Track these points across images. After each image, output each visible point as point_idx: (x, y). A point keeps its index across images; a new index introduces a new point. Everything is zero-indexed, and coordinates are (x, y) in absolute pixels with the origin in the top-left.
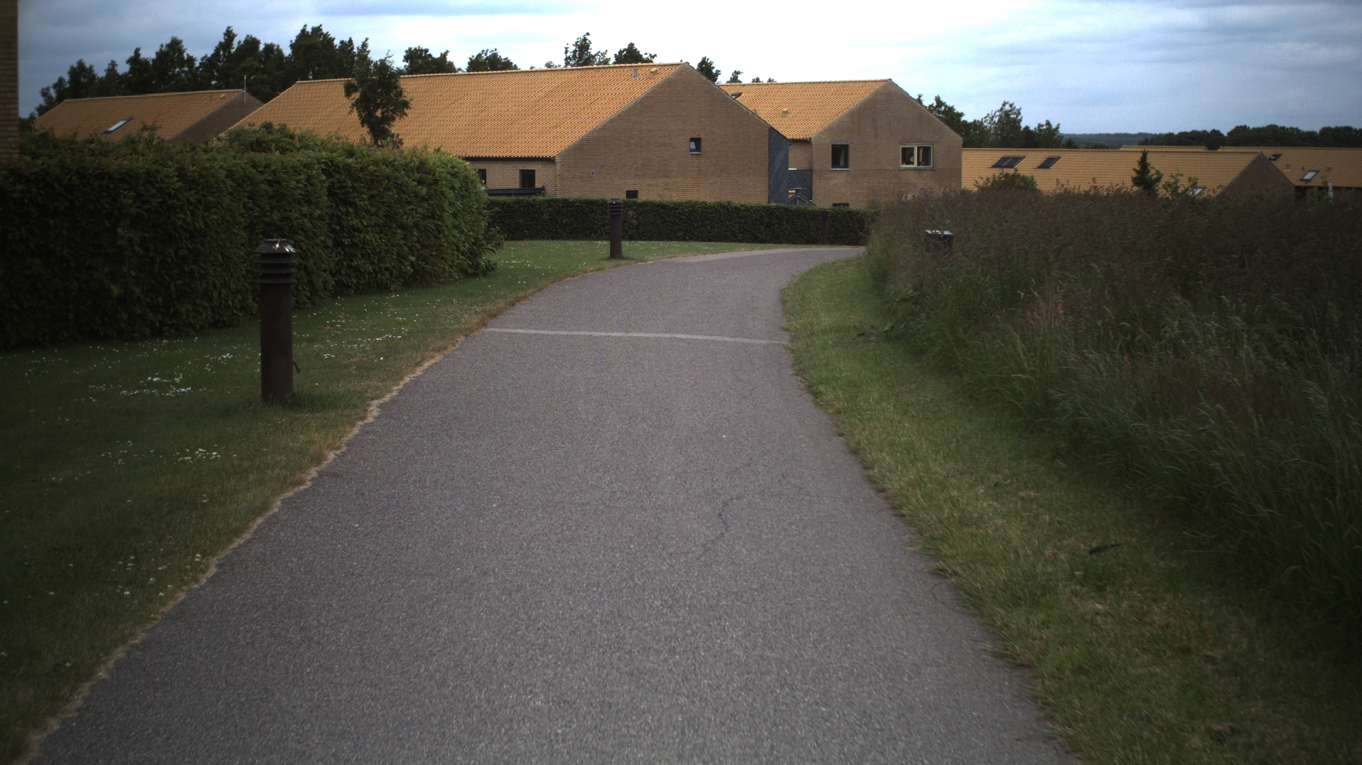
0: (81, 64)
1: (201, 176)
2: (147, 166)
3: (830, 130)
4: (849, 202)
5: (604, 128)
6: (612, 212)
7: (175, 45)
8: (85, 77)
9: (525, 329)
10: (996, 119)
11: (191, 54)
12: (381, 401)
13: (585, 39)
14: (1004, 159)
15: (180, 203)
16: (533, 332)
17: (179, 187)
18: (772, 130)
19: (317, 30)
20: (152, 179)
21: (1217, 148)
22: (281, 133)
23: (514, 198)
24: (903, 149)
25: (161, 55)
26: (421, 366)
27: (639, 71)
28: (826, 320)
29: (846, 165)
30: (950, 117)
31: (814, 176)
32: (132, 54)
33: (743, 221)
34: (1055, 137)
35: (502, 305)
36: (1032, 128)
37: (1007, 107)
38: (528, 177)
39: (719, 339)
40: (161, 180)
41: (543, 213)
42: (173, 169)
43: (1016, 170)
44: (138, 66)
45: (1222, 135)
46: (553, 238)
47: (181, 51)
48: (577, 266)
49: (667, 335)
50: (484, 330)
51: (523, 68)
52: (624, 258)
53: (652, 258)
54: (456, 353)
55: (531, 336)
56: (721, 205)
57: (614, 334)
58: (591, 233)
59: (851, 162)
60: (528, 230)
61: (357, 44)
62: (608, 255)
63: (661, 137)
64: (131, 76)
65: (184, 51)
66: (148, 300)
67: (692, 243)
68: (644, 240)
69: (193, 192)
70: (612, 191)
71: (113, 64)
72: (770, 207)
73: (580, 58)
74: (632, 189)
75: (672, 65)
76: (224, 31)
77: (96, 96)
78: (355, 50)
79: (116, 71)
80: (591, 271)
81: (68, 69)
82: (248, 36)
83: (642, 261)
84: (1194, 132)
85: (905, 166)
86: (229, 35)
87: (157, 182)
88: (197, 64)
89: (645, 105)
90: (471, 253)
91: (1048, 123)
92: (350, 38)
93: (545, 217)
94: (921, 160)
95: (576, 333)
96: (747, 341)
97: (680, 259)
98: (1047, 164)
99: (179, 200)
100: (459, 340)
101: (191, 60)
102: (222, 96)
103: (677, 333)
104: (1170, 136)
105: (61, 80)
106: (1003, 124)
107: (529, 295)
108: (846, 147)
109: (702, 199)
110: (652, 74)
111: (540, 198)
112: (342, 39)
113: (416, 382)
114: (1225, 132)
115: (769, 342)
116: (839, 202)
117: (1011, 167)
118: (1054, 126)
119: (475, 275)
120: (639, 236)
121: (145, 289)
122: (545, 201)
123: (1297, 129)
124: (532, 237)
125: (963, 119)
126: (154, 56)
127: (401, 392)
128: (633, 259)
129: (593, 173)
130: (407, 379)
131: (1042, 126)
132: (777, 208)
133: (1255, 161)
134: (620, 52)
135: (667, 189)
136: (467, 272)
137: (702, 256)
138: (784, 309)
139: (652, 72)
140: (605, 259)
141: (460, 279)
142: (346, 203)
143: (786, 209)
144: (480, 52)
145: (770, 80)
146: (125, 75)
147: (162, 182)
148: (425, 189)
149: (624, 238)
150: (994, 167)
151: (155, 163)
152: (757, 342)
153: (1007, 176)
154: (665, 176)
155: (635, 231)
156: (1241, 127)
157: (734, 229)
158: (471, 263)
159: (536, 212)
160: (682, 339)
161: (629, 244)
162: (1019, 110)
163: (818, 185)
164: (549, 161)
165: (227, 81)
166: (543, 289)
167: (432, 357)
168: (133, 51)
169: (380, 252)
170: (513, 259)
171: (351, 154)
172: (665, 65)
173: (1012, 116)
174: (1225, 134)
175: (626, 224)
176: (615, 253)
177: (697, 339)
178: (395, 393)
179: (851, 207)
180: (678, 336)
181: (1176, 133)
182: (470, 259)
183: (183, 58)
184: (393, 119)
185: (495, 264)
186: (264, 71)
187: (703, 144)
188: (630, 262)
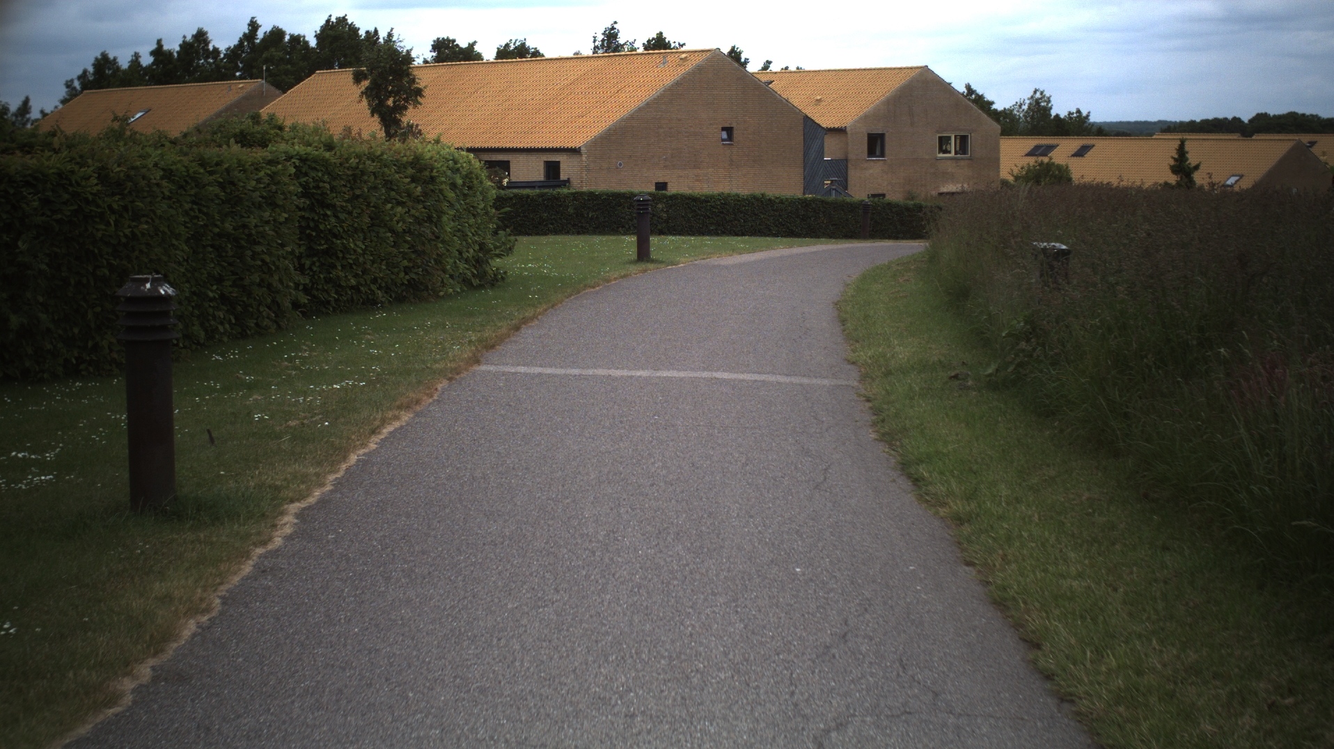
0: (105, 56)
1: (128, 177)
2: (58, 165)
3: (866, 118)
4: (885, 192)
5: (631, 117)
6: (639, 209)
7: (201, 36)
8: (109, 69)
9: (528, 366)
10: (1025, 107)
11: (217, 46)
12: (303, 504)
13: (613, 28)
14: (1037, 147)
15: (99, 210)
16: (537, 370)
17: (98, 191)
18: (807, 118)
19: (342, 21)
20: (65, 182)
21: (1251, 136)
22: (269, 124)
23: (538, 191)
24: (940, 138)
25: (185, 46)
26: (379, 433)
27: (669, 58)
28: (903, 352)
29: (882, 155)
30: (983, 104)
31: (850, 165)
32: (154, 46)
33: (777, 214)
34: (1086, 125)
35: (504, 330)
36: (1062, 116)
37: (1038, 95)
38: (552, 169)
39: (771, 378)
40: (76, 182)
41: (568, 207)
42: (92, 169)
43: (1051, 159)
44: (161, 58)
45: (1243, 122)
46: (579, 233)
47: (207, 42)
48: (599, 273)
49: (706, 374)
50: (476, 368)
51: (547, 56)
52: (653, 261)
53: (683, 260)
54: (431, 408)
55: (533, 376)
56: (754, 197)
57: (639, 373)
58: (618, 228)
59: (887, 152)
60: (552, 224)
61: (383, 35)
62: (635, 257)
63: (691, 127)
64: (155, 67)
65: (209, 42)
66: (60, 332)
67: (726, 238)
68: (674, 235)
69: (117, 198)
70: (640, 184)
71: (137, 56)
72: (806, 199)
73: (609, 47)
74: (661, 180)
75: (703, 51)
76: (248, 21)
77: (118, 86)
78: (381, 40)
79: (139, 63)
80: (615, 279)
81: (92, 61)
82: (274, 27)
83: (672, 264)
84: (1216, 120)
85: (941, 155)
86: (254, 26)
87: (71, 185)
88: (222, 56)
89: (675, 93)
90: (477, 261)
91: (1079, 111)
92: (376, 29)
93: (571, 210)
94: (958, 149)
95: (591, 372)
96: (805, 381)
97: (715, 261)
98: (1081, 153)
99: (98, 206)
100: (440, 386)
101: (216, 51)
102: (241, 86)
103: (718, 370)
104: (1192, 123)
105: (85, 72)
106: (1034, 112)
107: (540, 314)
108: (882, 136)
109: (735, 191)
110: (681, 61)
111: (565, 191)
112: (368, 29)
113: (363, 464)
114: (1246, 119)
115: (834, 382)
116: (876, 192)
117: (1045, 155)
118: (1084, 114)
119: (481, 287)
120: (668, 230)
121: (56, 318)
122: (570, 193)
123: (1317, 116)
124: (556, 232)
125: (994, 107)
126: (178, 49)
127: (338, 484)
128: (662, 262)
129: (620, 164)
130: (353, 458)
131: (1073, 114)
132: (813, 200)
133: (1293, 149)
134: (649, 41)
135: (697, 180)
136: (472, 284)
137: (739, 257)
138: (844, 331)
139: (681, 59)
140: (631, 262)
141: (463, 291)
142: (324, 205)
143: (823, 201)
144: (507, 41)
145: (798, 68)
146: (149, 67)
147: (78, 184)
148: (419, 189)
149: (652, 233)
150: (1028, 155)
151: (70, 161)
152: (819, 382)
153: (1041, 164)
154: (695, 167)
155: (664, 225)
156: (1262, 114)
157: (768, 223)
158: (475, 272)
159: (560, 206)
160: (724, 380)
161: (659, 241)
162: (1049, 98)
163: (854, 175)
164: (575, 151)
165: (250, 73)
166: (556, 304)
167: (397, 418)
168: (156, 42)
169: (365, 263)
170: (531, 261)
171: (330, 147)
172: (696, 52)
173: (1042, 104)
174: (1246, 121)
175: (656, 218)
176: (643, 254)
177: (743, 380)
178: (328, 488)
179: (888, 197)
180: (719, 375)
181: (1198, 120)
182: (475, 267)
183: (208, 49)
184: (406, 108)
185: (505, 273)
186: (289, 62)
187: (735, 132)
188: (659, 266)
